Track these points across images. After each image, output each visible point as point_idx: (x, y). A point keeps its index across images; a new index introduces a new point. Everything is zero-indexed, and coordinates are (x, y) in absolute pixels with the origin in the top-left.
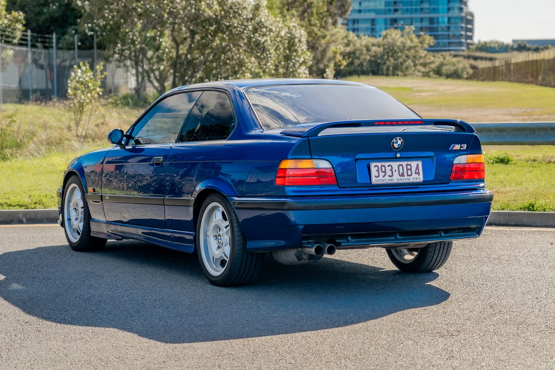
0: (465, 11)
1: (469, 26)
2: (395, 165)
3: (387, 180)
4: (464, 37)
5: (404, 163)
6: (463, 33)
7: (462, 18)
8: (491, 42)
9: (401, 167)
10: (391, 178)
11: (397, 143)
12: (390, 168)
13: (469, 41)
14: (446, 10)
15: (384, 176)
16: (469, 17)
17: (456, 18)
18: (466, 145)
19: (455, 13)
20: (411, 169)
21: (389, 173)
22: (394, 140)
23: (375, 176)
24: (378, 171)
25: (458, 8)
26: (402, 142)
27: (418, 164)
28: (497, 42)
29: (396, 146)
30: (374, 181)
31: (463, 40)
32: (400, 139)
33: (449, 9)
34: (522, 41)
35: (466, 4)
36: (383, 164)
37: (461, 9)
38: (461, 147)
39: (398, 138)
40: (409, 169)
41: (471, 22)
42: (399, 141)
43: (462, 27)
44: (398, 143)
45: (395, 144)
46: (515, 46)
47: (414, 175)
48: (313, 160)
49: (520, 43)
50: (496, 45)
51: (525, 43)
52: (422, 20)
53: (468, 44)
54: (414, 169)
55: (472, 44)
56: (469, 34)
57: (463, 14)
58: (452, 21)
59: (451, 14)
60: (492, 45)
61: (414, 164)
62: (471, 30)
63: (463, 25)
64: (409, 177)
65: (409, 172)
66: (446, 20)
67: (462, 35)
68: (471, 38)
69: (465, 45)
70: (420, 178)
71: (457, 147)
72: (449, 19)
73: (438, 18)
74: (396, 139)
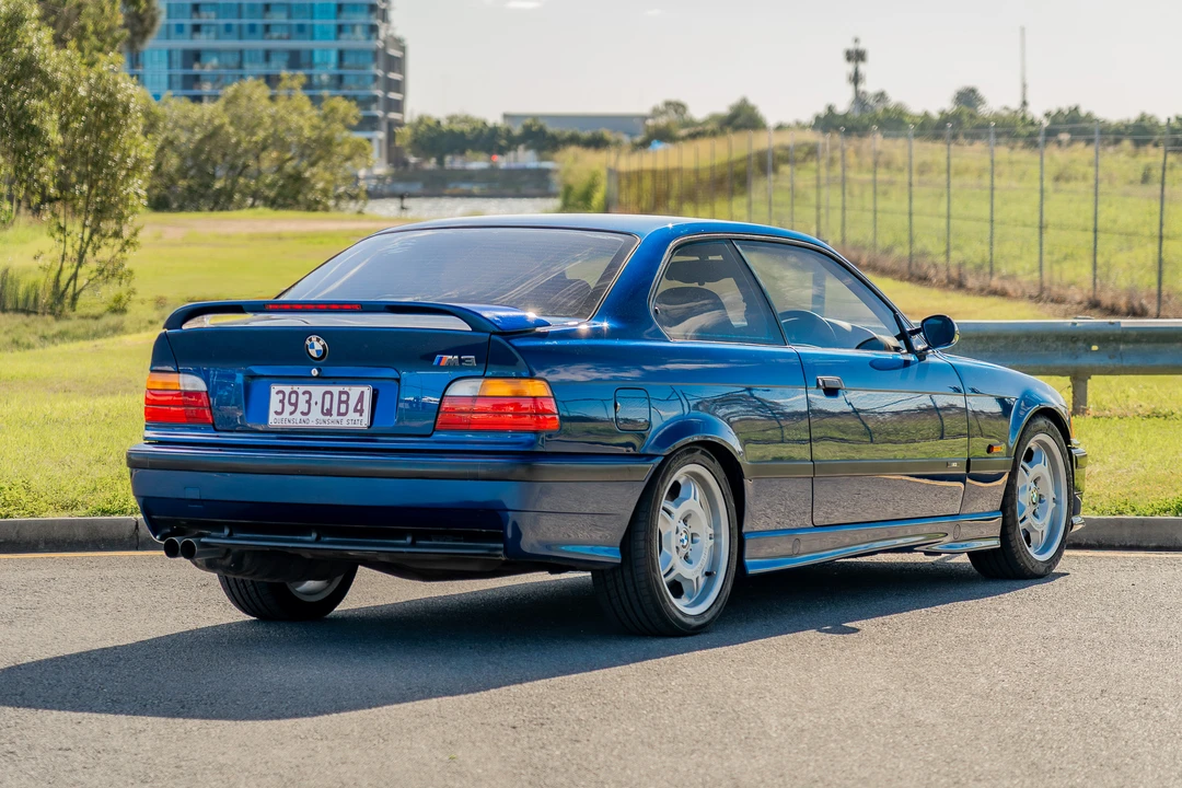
0: (382, 33)
1: (394, 76)
2: (317, 391)
3: (295, 420)
4: (381, 103)
5: (336, 390)
6: (380, 93)
7: (375, 54)
8: (451, 119)
9: (328, 397)
10: (305, 417)
13: (393, 115)
14: (333, 30)
15: (291, 413)
16: (393, 52)
17: (358, 52)
19: (356, 41)
20: (346, 402)
21: (303, 406)
23: (276, 413)
24: (282, 401)
25: (363, 25)
26: (323, 346)
27: (362, 392)
28: (466, 120)
29: (313, 353)
30: (274, 421)
31: (380, 113)
32: (318, 340)
33: (340, 29)
34: (535, 118)
35: (384, 16)
36: (295, 388)
37: (373, 29)
39: (314, 338)
40: (344, 402)
41: (396, 64)
42: (316, 344)
43: (376, 78)
44: (316, 346)
46: (517, 130)
47: (352, 415)
49: (528, 121)
50: (466, 128)
51: (541, 122)
52: (267, 55)
53: (392, 125)
54: (352, 403)
55: (401, 124)
56: (393, 95)
57: (380, 44)
58: (348, 61)
59: (344, 43)
60: (457, 127)
62: (398, 86)
63: (380, 73)
65: (343, 407)
66: (333, 57)
67: (375, 99)
68: (397, 106)
69: (384, 125)
72: (341, 54)
73: (311, 53)
74: (310, 340)
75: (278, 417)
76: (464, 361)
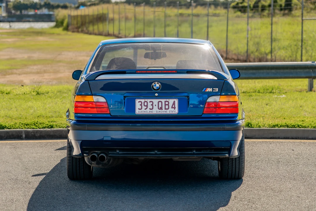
2: (156, 101)
3: (147, 112)
5: (163, 101)
9: (160, 103)
11: (155, 85)
12: (151, 103)
15: (145, 109)
18: (217, 89)
20: (168, 105)
21: (150, 106)
22: (153, 84)
23: (139, 109)
24: (141, 105)
26: (160, 85)
27: (174, 102)
30: (137, 112)
32: (158, 83)
36: (146, 100)
38: (213, 90)
39: (156, 83)
40: (167, 105)
45: (154, 87)
47: (170, 109)
48: (93, 96)
54: (171, 105)
61: (171, 101)
64: (166, 110)
65: (167, 107)
70: (176, 111)
71: (209, 90)
74: (155, 83)
75: (140, 110)
76: (214, 90)
